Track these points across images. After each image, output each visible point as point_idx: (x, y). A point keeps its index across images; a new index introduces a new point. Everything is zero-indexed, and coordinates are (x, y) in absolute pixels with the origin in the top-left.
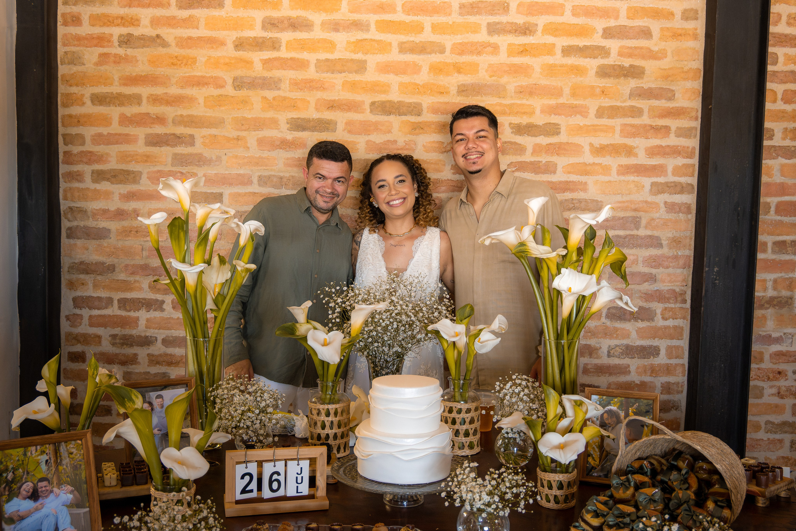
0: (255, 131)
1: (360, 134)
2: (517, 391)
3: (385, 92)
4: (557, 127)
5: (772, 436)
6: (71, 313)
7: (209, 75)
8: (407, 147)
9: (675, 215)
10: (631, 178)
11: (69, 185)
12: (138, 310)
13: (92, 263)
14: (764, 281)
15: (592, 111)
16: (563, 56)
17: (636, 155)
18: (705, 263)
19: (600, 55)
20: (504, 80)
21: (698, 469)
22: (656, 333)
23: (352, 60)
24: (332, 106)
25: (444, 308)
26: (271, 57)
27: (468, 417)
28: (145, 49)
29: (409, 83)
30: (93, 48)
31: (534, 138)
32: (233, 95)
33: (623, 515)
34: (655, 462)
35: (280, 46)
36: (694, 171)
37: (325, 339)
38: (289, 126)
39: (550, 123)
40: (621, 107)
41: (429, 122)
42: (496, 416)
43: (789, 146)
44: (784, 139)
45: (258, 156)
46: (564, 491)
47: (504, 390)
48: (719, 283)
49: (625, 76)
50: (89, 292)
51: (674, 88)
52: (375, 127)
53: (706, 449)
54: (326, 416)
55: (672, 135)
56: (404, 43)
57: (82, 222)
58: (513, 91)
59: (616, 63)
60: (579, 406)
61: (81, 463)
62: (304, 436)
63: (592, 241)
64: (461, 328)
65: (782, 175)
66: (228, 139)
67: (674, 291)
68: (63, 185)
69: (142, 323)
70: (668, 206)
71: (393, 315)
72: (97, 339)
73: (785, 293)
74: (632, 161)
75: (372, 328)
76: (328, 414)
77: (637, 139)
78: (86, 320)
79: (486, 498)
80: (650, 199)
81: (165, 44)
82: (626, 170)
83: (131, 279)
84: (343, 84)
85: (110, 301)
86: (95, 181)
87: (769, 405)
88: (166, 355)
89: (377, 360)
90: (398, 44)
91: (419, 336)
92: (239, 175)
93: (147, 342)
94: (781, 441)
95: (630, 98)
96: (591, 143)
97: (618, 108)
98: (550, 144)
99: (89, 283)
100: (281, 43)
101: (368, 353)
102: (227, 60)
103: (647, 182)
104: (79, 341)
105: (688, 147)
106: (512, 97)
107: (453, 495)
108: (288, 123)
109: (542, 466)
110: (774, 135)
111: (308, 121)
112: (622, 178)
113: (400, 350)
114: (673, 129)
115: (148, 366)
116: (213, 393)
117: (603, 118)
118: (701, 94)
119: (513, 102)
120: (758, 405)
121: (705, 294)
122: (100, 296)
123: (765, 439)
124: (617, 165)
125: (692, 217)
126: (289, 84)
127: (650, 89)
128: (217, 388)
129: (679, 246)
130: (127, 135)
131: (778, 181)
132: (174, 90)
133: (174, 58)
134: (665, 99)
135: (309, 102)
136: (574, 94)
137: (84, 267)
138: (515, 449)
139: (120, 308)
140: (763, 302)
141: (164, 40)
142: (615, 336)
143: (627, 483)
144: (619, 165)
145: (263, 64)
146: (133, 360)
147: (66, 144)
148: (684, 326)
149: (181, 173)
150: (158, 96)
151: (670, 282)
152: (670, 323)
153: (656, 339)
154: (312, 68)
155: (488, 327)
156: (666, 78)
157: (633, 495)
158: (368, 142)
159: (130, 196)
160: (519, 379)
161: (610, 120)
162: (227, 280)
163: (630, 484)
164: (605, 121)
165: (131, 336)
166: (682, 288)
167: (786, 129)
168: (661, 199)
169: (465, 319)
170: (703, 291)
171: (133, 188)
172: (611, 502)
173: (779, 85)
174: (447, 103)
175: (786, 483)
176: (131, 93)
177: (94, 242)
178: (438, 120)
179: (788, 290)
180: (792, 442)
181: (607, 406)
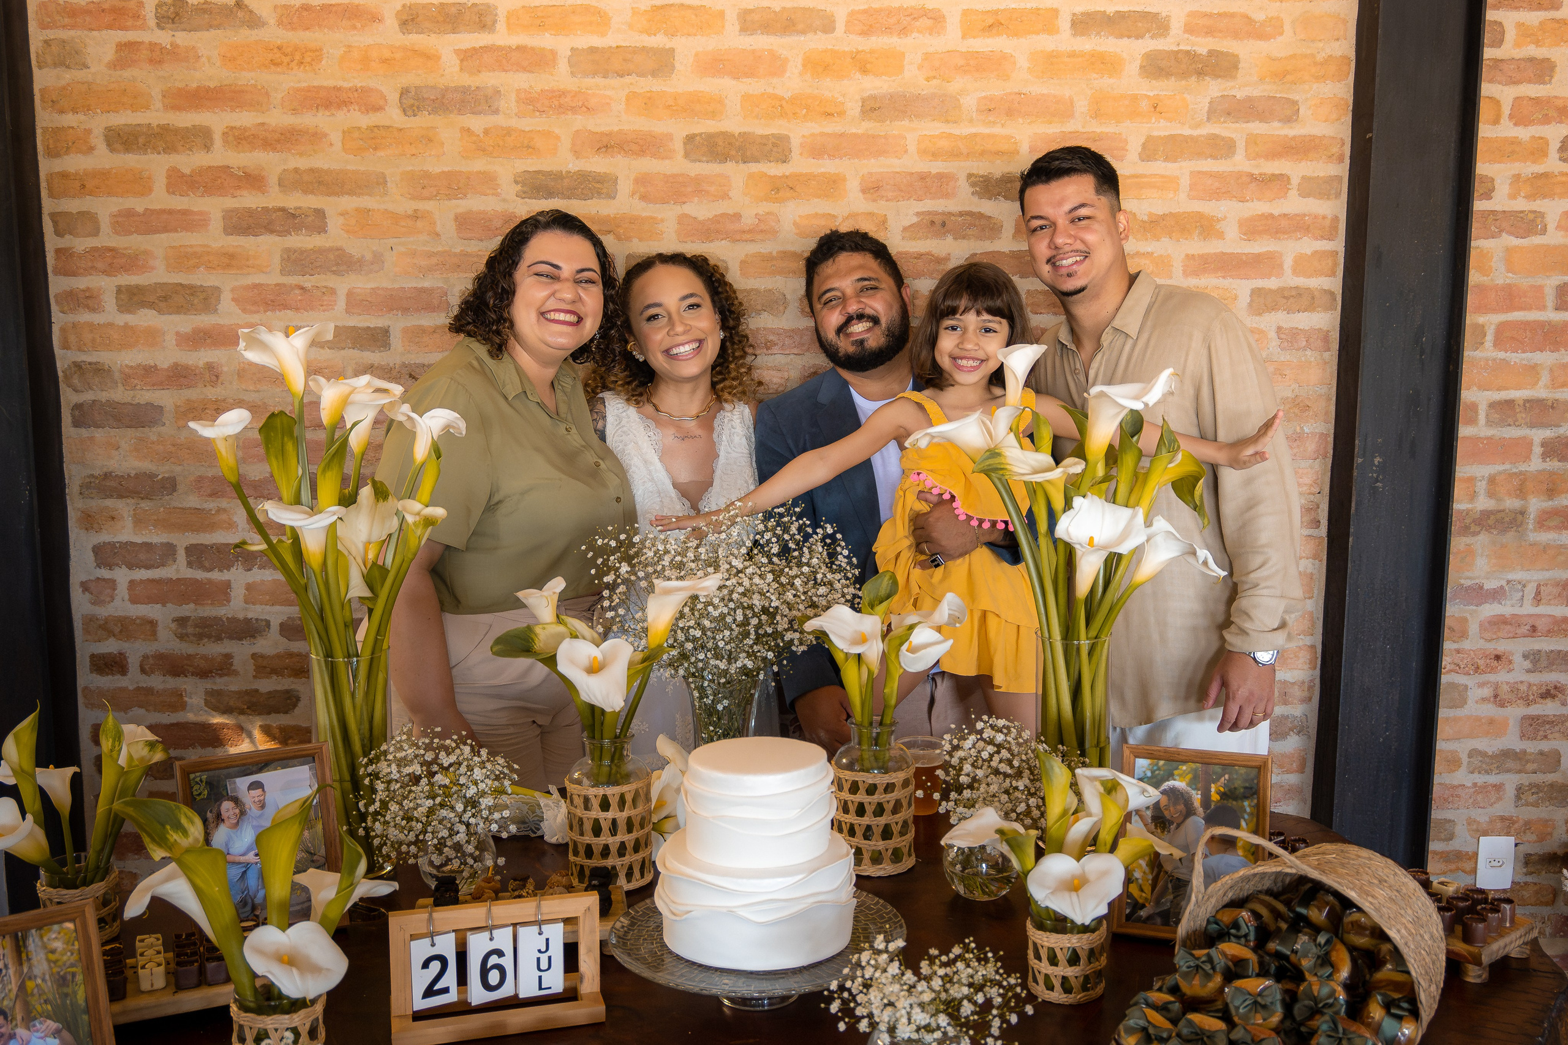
0: (449, 199)
1: (664, 202)
2: (985, 755)
3: (713, 115)
5: (1480, 779)
6: (92, 578)
7: (351, 85)
8: (759, 226)
9: (1299, 353)
10: (1209, 280)
11: (71, 318)
12: (228, 568)
13: (129, 475)
14: (1471, 480)
15: (1132, 147)
16: (1074, 35)
17: (1221, 235)
18: (1356, 450)
19: (1149, 31)
20: (956, 84)
21: (1349, 928)
23: (644, 49)
24: (607, 145)
26: (477, 46)
27: (888, 799)
28: (213, 32)
29: (763, 94)
30: (104, 32)
32: (401, 126)
33: (1199, 1037)
34: (1264, 912)
35: (495, 22)
36: (1335, 264)
37: (594, 658)
38: (519, 187)
40: (1191, 137)
41: (806, 175)
42: (944, 803)
43: (1522, 212)
44: (1513, 197)
45: (458, 251)
46: (1081, 967)
47: (961, 752)
48: (1383, 488)
49: (1200, 73)
50: (126, 533)
51: (1295, 95)
52: (695, 188)
53: (1367, 893)
54: (603, 809)
55: (1293, 193)
56: (750, 11)
57: (104, 393)
58: (974, 109)
59: (1182, 47)
60: (1110, 791)
61: (74, 969)
64: (871, 623)
65: (1509, 270)
66: (396, 218)
68: (59, 319)
69: (238, 593)
70: (1283, 336)
71: (735, 596)
72: (148, 627)
73: (1511, 503)
74: (1213, 247)
75: (692, 623)
76: (605, 805)
77: (1222, 201)
78: (122, 590)
79: (921, 1017)
81: (254, 21)
82: (1202, 265)
83: (211, 505)
84: (628, 99)
85: (169, 550)
86: (123, 308)
87: (1478, 719)
88: (291, 655)
90: (739, 15)
91: (788, 636)
92: (422, 290)
93: (248, 630)
94: (1498, 787)
95: (1208, 119)
97: (1185, 139)
99: (125, 515)
100: (496, 15)
101: (687, 669)
102: (387, 54)
103: (1244, 287)
104: (111, 633)
105: (1324, 218)
106: (971, 121)
107: (855, 1008)
108: (516, 182)
109: (1035, 920)
110: (1493, 190)
111: (558, 176)
113: (750, 664)
114: (1295, 181)
115: (255, 676)
116: (370, 769)
117: (1156, 160)
118: (1351, 108)
119: (973, 130)
120: (1456, 719)
121: (1356, 509)
122: (150, 541)
123: (1469, 783)
124: (1183, 256)
125: (1331, 357)
126: (517, 102)
127: (1249, 99)
128: (377, 759)
129: (1305, 414)
130: (185, 212)
131: (1500, 282)
132: (278, 118)
133: (276, 50)
134: (1280, 121)
135: (558, 138)
136: (1097, 114)
137: (113, 484)
138: (984, 865)
139: (190, 564)
140: (1468, 521)
141: (251, 12)
143: (1207, 967)
144: (1187, 255)
145: (462, 61)
146: (223, 666)
147: (58, 233)
148: (1314, 572)
149: (302, 288)
150: (245, 129)
154: (563, 66)
156: (1281, 76)
157: (1221, 991)
158: (682, 218)
159: (200, 339)
161: (1170, 165)
162: (390, 535)
163: (1213, 968)
164: (1159, 167)
165: (217, 619)
166: (1312, 498)
167: (1517, 178)
168: (1271, 321)
169: (881, 602)
170: (1353, 505)
171: (204, 320)
172: (1177, 1006)
173: (1506, 88)
174: (842, 135)
175: (1521, 931)
176: (189, 125)
177: (131, 432)
178: (823, 170)
179: (1517, 497)
180: (1520, 790)
181: (1168, 780)
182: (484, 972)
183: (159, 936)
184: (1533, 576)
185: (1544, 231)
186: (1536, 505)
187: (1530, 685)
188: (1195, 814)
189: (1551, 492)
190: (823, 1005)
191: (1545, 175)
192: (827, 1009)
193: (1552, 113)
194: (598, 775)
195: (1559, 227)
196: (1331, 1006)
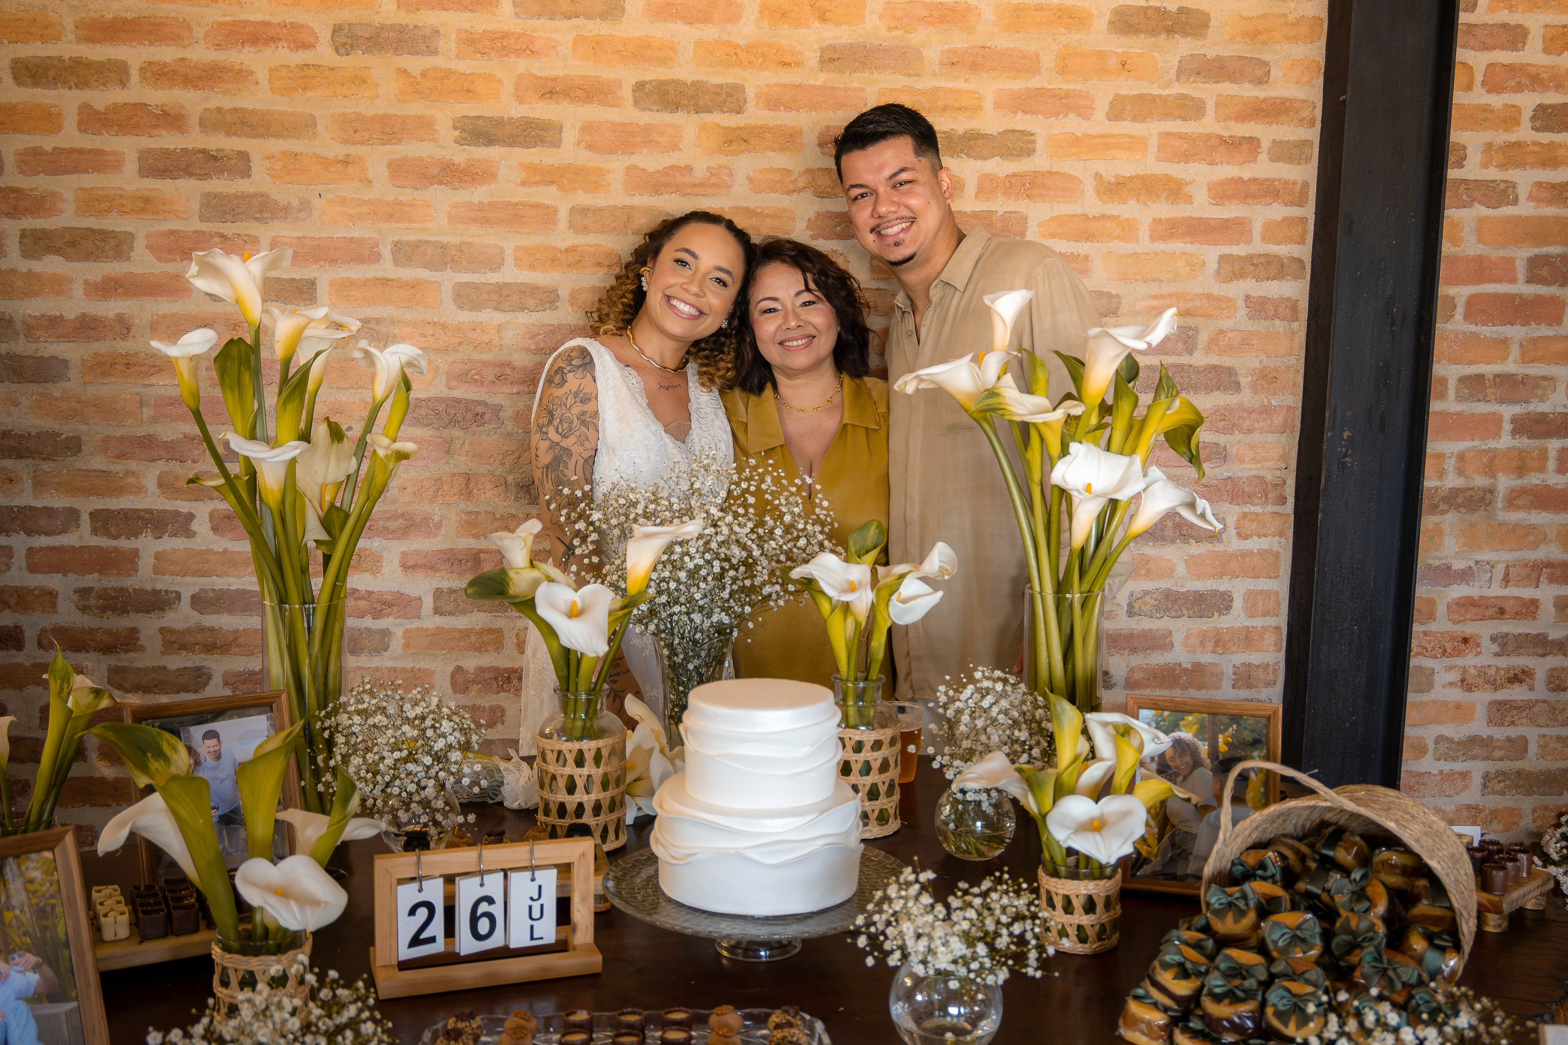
0: (383, 144)
1: (612, 152)
2: (985, 704)
3: (664, 61)
4: (1027, 138)
5: (1447, 766)
7: (280, 20)
8: (714, 180)
9: (1268, 323)
10: (1176, 246)
12: (136, 536)
13: (29, 434)
14: (1440, 456)
15: (1102, 105)
17: (1189, 199)
18: (1326, 424)
20: (919, 36)
21: (1380, 866)
22: (1225, 566)
24: (551, 90)
25: (818, 528)
27: (876, 758)
29: (717, 41)
31: (980, 163)
32: (332, 65)
33: (1238, 972)
34: (1289, 854)
36: (1305, 232)
37: (574, 603)
38: (457, 133)
39: (1013, 131)
40: (1160, 97)
41: (761, 127)
42: (939, 758)
43: (1493, 181)
44: (1485, 166)
45: (391, 199)
46: (1097, 915)
47: (958, 704)
48: (1352, 463)
49: (1170, 31)
50: (25, 497)
51: (1265, 57)
52: (646, 138)
53: (1405, 827)
54: (578, 766)
55: (1263, 157)
57: (4, 345)
58: (937, 62)
59: (1151, 4)
60: (1123, 735)
61: (53, 901)
62: (524, 806)
63: (1131, 385)
64: (859, 572)
65: (1480, 241)
66: (325, 163)
67: (1262, 479)
69: (146, 562)
70: (1252, 305)
71: (714, 545)
72: (47, 598)
73: (1480, 481)
74: (1181, 211)
75: (667, 574)
76: (580, 762)
77: (1191, 164)
78: (19, 558)
79: (958, 948)
80: (1217, 289)
82: (1169, 229)
83: (119, 467)
84: (575, 43)
85: (72, 516)
86: (27, 254)
87: (1445, 704)
88: (201, 629)
89: (677, 641)
91: (767, 590)
92: (352, 240)
93: (156, 603)
94: (1465, 775)
95: (1178, 79)
96: (1097, 174)
97: (1153, 99)
98: (1015, 175)
99: (24, 477)
103: (1212, 254)
104: (6, 605)
105: (1294, 183)
106: (934, 74)
107: (883, 942)
108: (455, 128)
109: (1049, 866)
110: (1466, 158)
111: (500, 123)
112: (1159, 246)
113: (726, 620)
114: (1265, 145)
115: (163, 653)
116: (327, 723)
117: (1124, 119)
118: (1323, 70)
119: (936, 84)
120: (1422, 704)
121: (1326, 484)
122: (51, 505)
123: (1436, 772)
124: (1150, 220)
125: (1300, 328)
126: (457, 43)
127: (1219, 59)
128: (335, 712)
129: (1272, 386)
130: (98, 152)
131: (1472, 253)
132: (200, 53)
134: (1250, 82)
135: (500, 81)
136: (1063, 70)
137: (12, 443)
138: (979, 824)
139: (95, 531)
140: (1438, 499)
142: (1143, 572)
143: (1241, 904)
144: (1154, 220)
146: (128, 641)
148: (1281, 550)
149: (223, 236)
150: (165, 65)
151: (1254, 460)
152: (1254, 544)
153: (1226, 578)
154: (507, 6)
155: (917, 569)
156: (1253, 36)
157: (1256, 927)
158: (630, 169)
159: (110, 288)
160: (988, 678)
161: (1137, 124)
162: (349, 476)
163: (1247, 904)
164: (1126, 127)
165: (122, 591)
166: (1278, 473)
167: (1489, 146)
168: (1238, 289)
169: (867, 552)
170: (1323, 480)
171: (116, 268)
172: (1210, 944)
173: (1479, 54)
174: (800, 86)
175: (1539, 881)
176: (103, 59)
177: (31, 387)
178: (779, 122)
179: (1486, 474)
180: (1486, 777)
181: (1173, 731)
182: (474, 920)
183: (116, 887)
184: (1502, 557)
185: (1515, 201)
186: (1505, 483)
187: (1497, 669)
188: (1202, 765)
189: (1521, 470)
190: (849, 940)
191: (1518, 145)
192: (855, 944)
193: (1525, 81)
194: (572, 729)
195: (1530, 198)
196: (1371, 939)
